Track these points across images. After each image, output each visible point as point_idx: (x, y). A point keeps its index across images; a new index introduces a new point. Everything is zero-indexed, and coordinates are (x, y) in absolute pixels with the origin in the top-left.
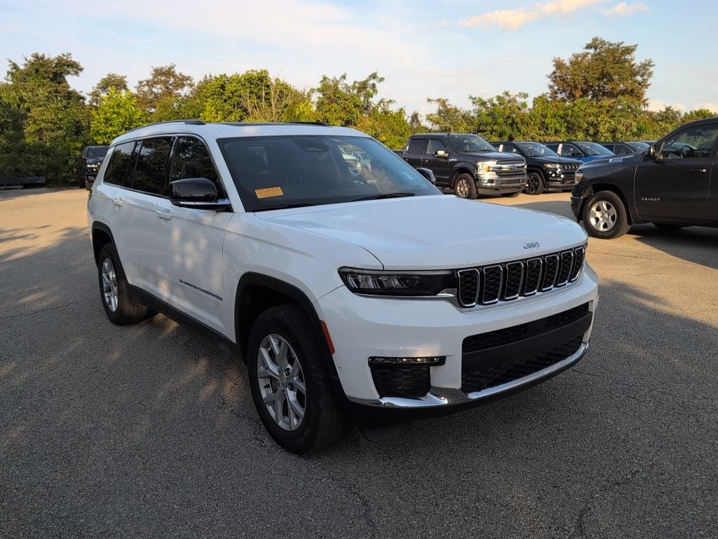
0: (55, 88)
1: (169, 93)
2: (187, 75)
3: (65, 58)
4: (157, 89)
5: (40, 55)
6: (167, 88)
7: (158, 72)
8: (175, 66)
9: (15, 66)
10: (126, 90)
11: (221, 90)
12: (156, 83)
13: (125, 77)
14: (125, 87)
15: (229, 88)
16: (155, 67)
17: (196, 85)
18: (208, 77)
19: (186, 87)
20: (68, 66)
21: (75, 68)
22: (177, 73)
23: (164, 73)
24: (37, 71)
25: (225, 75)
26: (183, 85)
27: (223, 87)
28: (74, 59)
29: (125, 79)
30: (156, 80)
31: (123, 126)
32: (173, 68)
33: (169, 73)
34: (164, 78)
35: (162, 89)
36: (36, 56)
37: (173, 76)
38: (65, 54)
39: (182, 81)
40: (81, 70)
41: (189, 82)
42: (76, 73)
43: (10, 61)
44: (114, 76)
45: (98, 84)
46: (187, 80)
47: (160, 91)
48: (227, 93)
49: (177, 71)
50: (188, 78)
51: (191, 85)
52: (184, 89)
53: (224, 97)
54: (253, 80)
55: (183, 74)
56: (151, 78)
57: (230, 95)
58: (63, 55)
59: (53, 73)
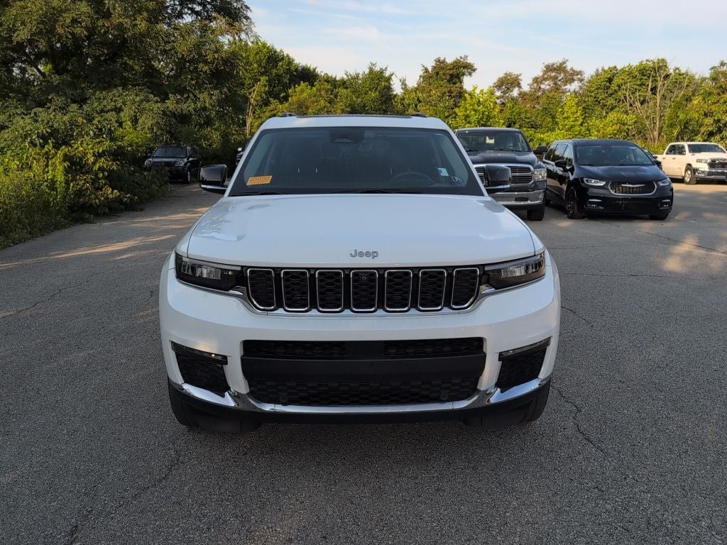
0: (449, 89)
1: (557, 88)
2: (578, 70)
3: (462, 60)
4: (546, 86)
5: (442, 59)
6: (555, 84)
7: (549, 68)
8: (567, 60)
9: (426, 70)
10: (520, 87)
11: (608, 84)
12: (545, 79)
13: (520, 75)
14: (519, 85)
15: (617, 81)
16: (547, 63)
17: (586, 79)
18: (600, 71)
19: (576, 82)
20: (464, 67)
21: (470, 68)
22: (569, 68)
23: (555, 69)
24: (438, 73)
25: (615, 67)
26: (572, 80)
27: (610, 80)
28: (469, 60)
29: (520, 77)
30: (546, 76)
31: (479, 122)
32: (564, 63)
33: (560, 68)
34: (554, 74)
35: (550, 85)
36: (438, 61)
37: (563, 71)
38: (463, 57)
39: (572, 76)
40: (474, 70)
41: (579, 76)
42: (470, 74)
43: (423, 66)
44: (510, 75)
45: (495, 84)
46: (578, 75)
47: (548, 87)
48: (614, 87)
49: (569, 66)
50: (580, 73)
51: (581, 80)
52: (572, 84)
53: (610, 91)
54: (647, 71)
55: (574, 69)
56: (541, 74)
57: (617, 88)
58: (461, 58)
59: (450, 75)
